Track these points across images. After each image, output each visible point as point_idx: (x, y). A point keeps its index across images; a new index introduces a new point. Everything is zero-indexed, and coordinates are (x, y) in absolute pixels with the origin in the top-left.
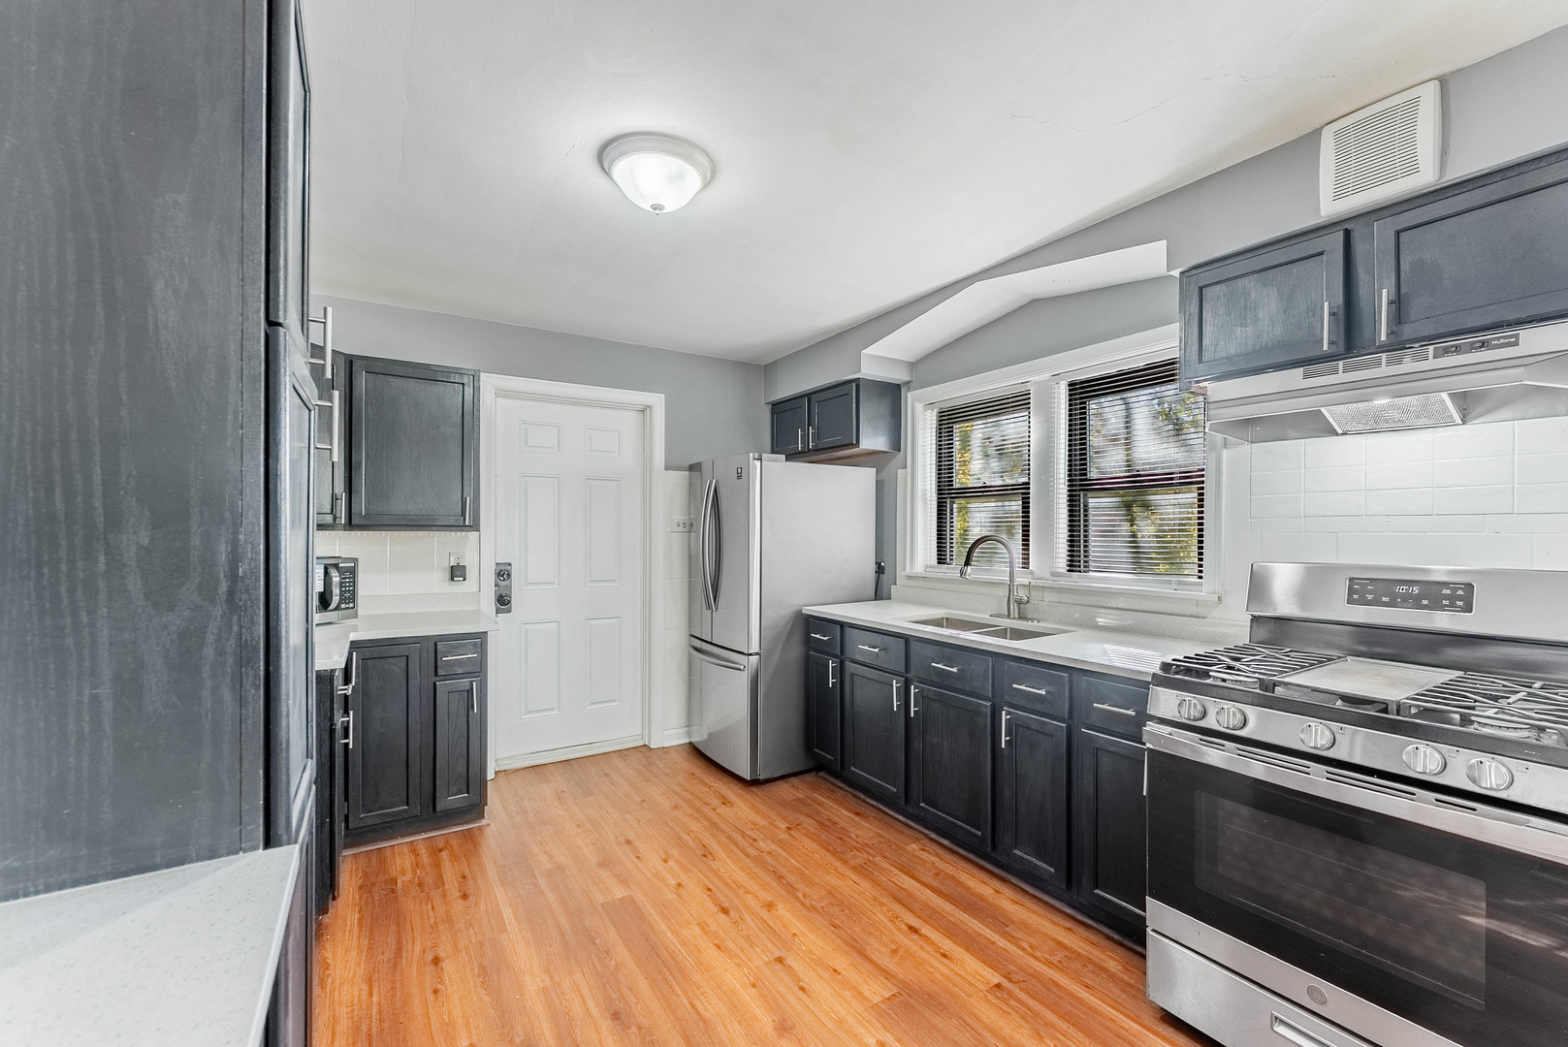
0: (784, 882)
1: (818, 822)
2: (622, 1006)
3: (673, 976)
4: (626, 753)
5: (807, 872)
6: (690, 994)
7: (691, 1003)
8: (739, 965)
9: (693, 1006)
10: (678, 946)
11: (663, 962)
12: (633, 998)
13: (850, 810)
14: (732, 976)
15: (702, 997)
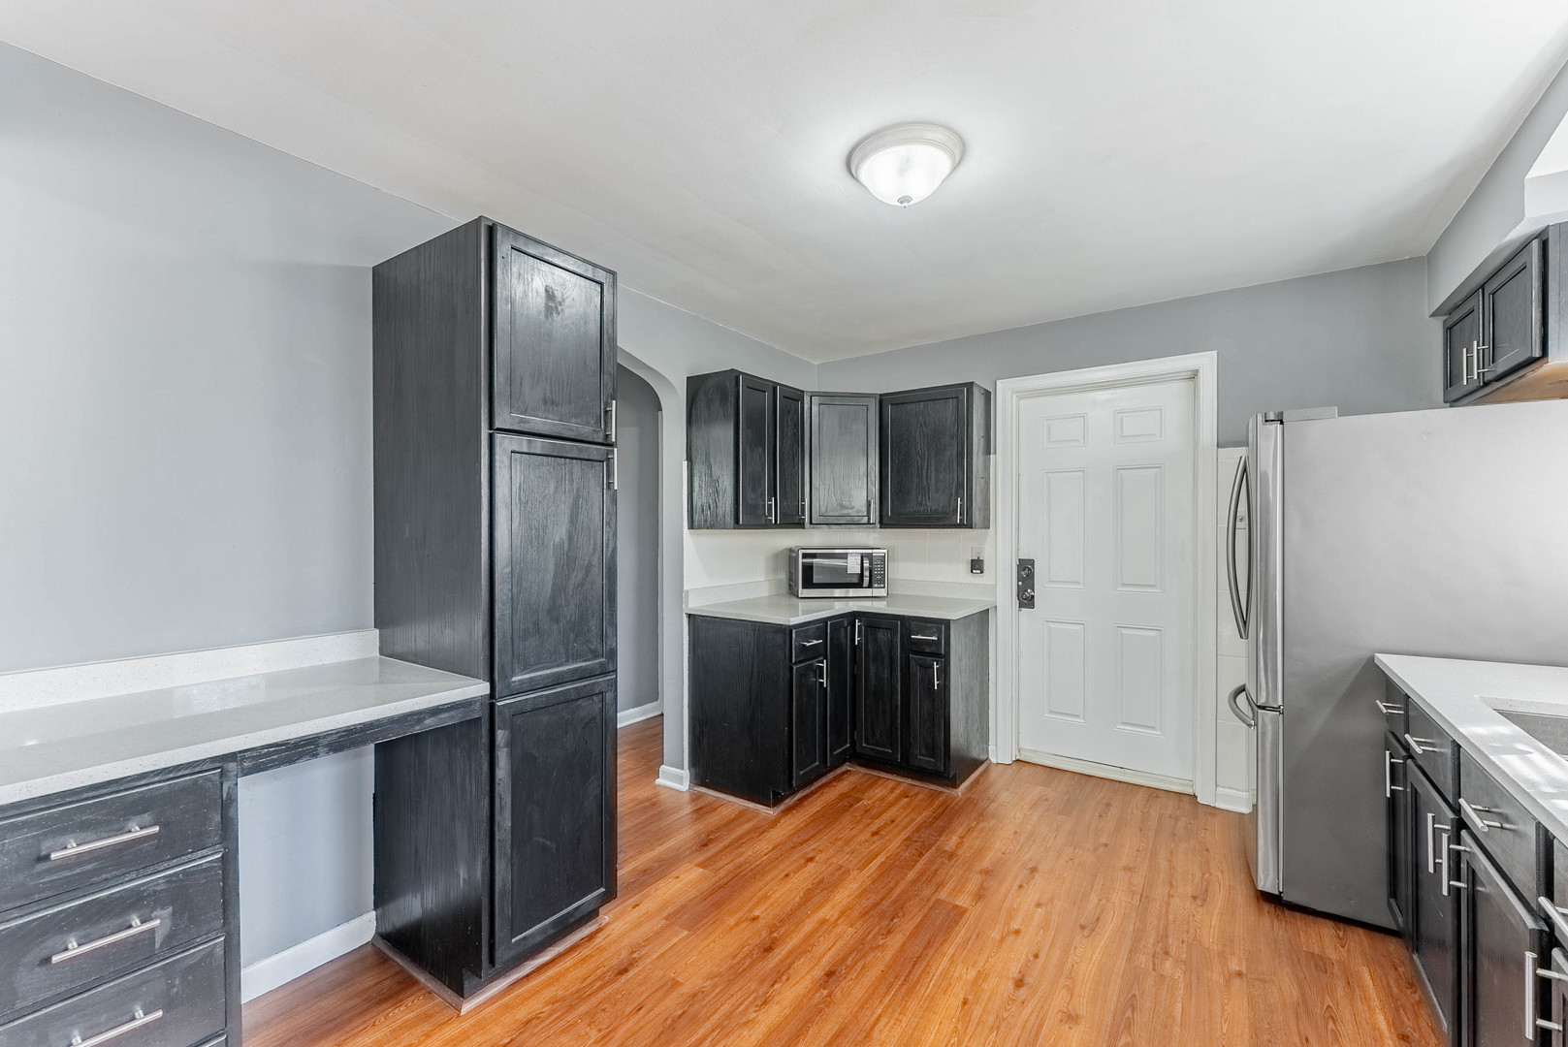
0: (1129, 1013)
1: (1303, 994)
2: (843, 972)
3: (899, 989)
4: (1161, 794)
5: (1177, 1029)
6: (890, 1010)
7: (880, 1016)
8: (956, 1030)
9: (878, 1019)
10: (939, 972)
11: (910, 973)
12: (855, 974)
13: (1395, 1023)
14: (938, 1032)
15: (892, 1021)
